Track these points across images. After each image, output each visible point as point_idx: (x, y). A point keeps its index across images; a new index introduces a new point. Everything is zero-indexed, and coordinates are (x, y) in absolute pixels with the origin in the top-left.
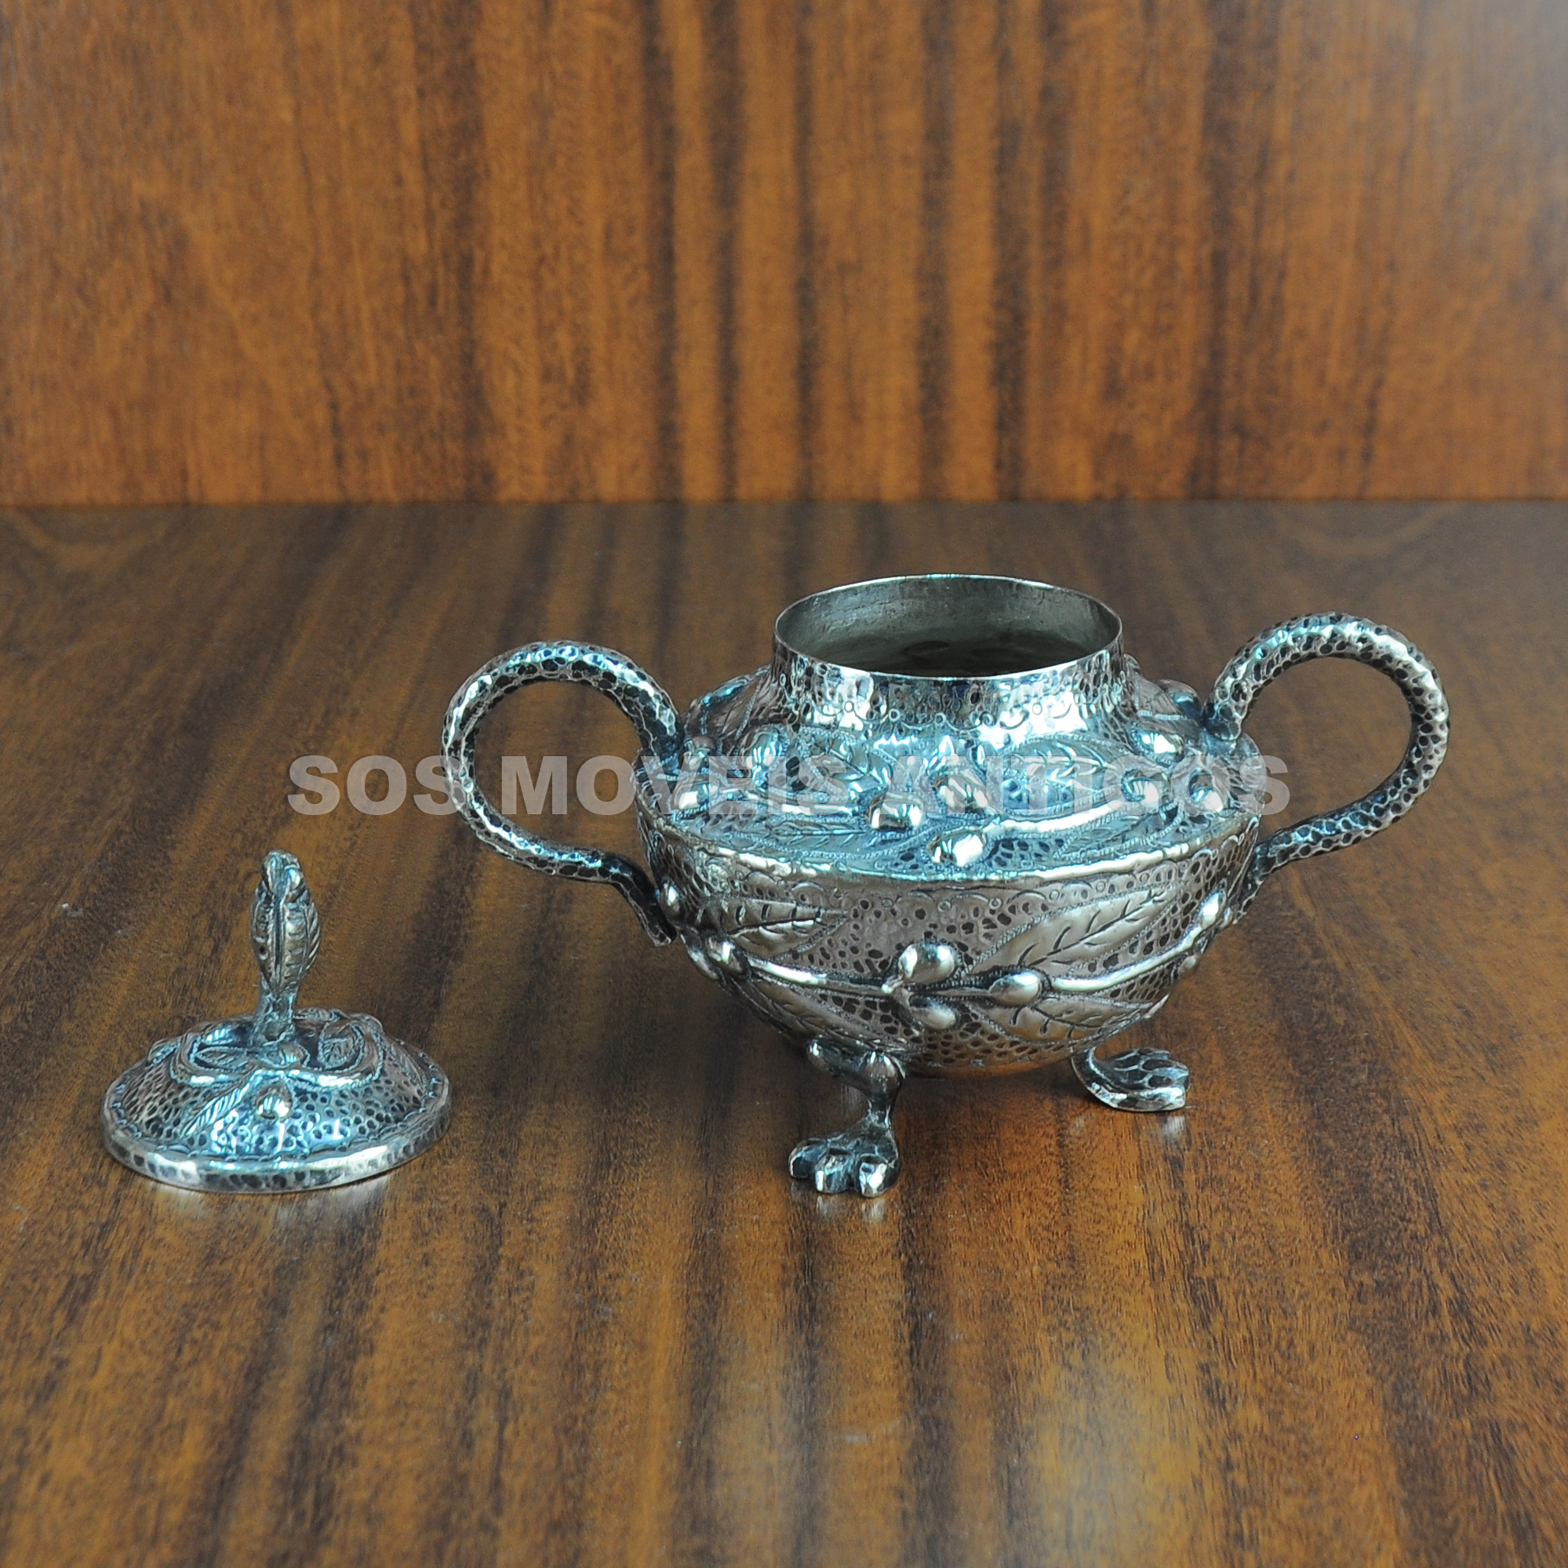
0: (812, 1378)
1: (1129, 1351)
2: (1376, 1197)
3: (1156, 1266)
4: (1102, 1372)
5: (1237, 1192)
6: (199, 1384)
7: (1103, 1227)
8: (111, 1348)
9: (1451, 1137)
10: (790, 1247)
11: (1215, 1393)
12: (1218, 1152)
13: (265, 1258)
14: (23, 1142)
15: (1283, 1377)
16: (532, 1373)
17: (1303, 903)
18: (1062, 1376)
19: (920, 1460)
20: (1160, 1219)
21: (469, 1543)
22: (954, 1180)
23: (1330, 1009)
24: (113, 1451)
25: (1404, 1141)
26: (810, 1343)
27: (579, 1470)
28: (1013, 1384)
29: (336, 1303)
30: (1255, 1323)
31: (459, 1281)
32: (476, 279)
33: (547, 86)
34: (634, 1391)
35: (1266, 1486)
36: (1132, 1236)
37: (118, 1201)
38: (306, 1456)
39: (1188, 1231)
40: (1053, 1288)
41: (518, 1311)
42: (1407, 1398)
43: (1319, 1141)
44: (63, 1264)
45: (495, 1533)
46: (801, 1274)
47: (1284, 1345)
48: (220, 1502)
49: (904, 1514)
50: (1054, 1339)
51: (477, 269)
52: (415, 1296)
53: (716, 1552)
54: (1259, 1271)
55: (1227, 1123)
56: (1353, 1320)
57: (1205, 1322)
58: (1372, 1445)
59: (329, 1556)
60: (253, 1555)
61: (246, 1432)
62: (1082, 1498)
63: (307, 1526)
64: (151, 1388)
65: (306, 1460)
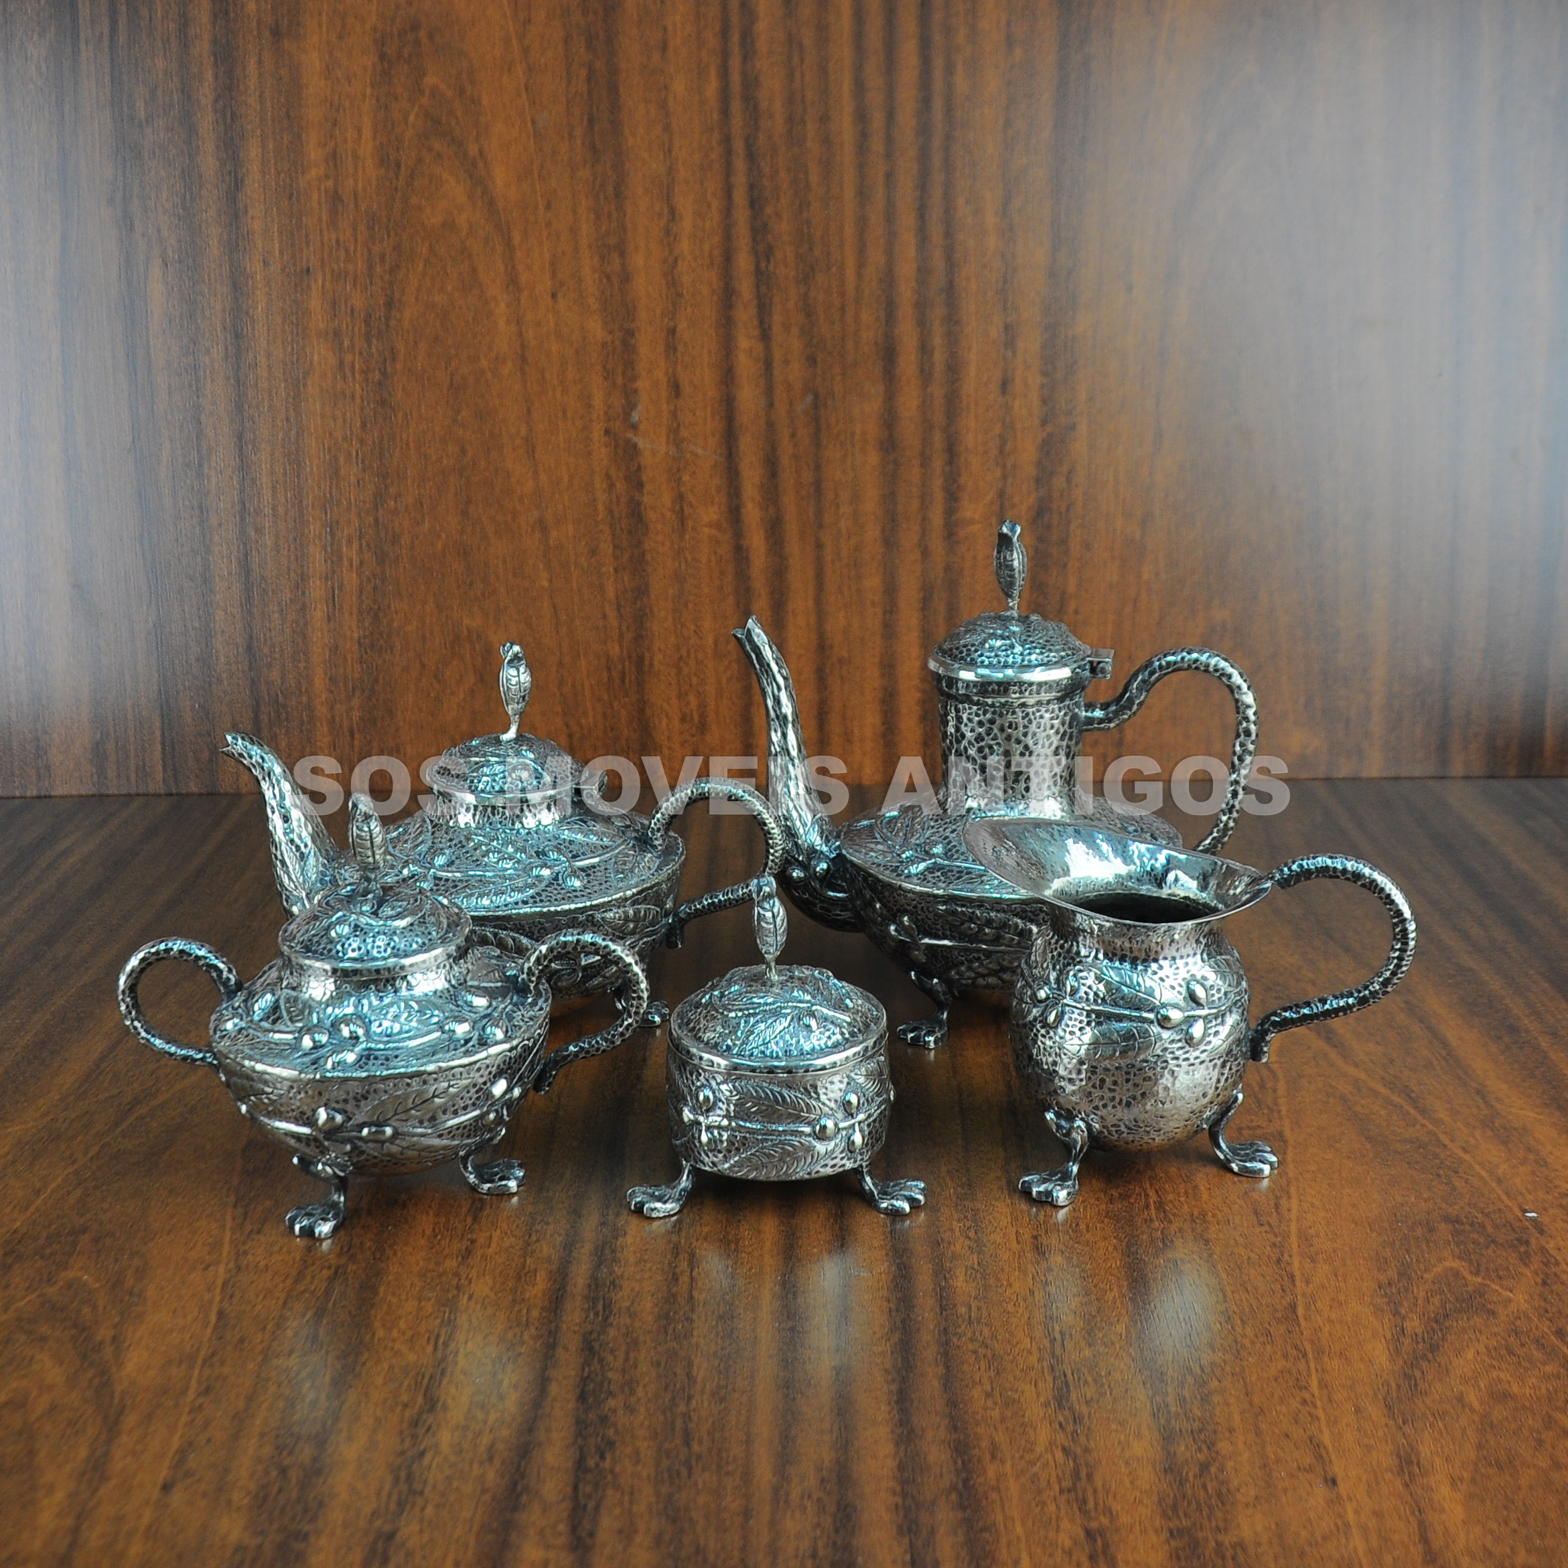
0: (842, 1246)
1: (998, 1230)
4: (985, 1240)
6: (541, 1252)
8: (496, 1234)
16: (705, 1244)
18: (966, 1243)
19: (897, 1284)
21: (679, 1325)
24: (503, 1284)
26: (841, 1229)
28: (941, 1246)
29: (606, 1211)
32: (646, 668)
33: (683, 567)
34: (756, 1253)
38: (597, 1284)
40: (961, 1200)
42: (1133, 1249)
45: (692, 1321)
48: (557, 1308)
49: (890, 1310)
50: (961, 1225)
51: (647, 663)
53: (800, 1328)
56: (1108, 1213)
58: (1116, 1272)
59: (612, 1332)
60: (575, 1332)
61: (566, 1274)
62: (976, 1300)
63: (600, 1319)
64: (518, 1254)
65: (597, 1288)
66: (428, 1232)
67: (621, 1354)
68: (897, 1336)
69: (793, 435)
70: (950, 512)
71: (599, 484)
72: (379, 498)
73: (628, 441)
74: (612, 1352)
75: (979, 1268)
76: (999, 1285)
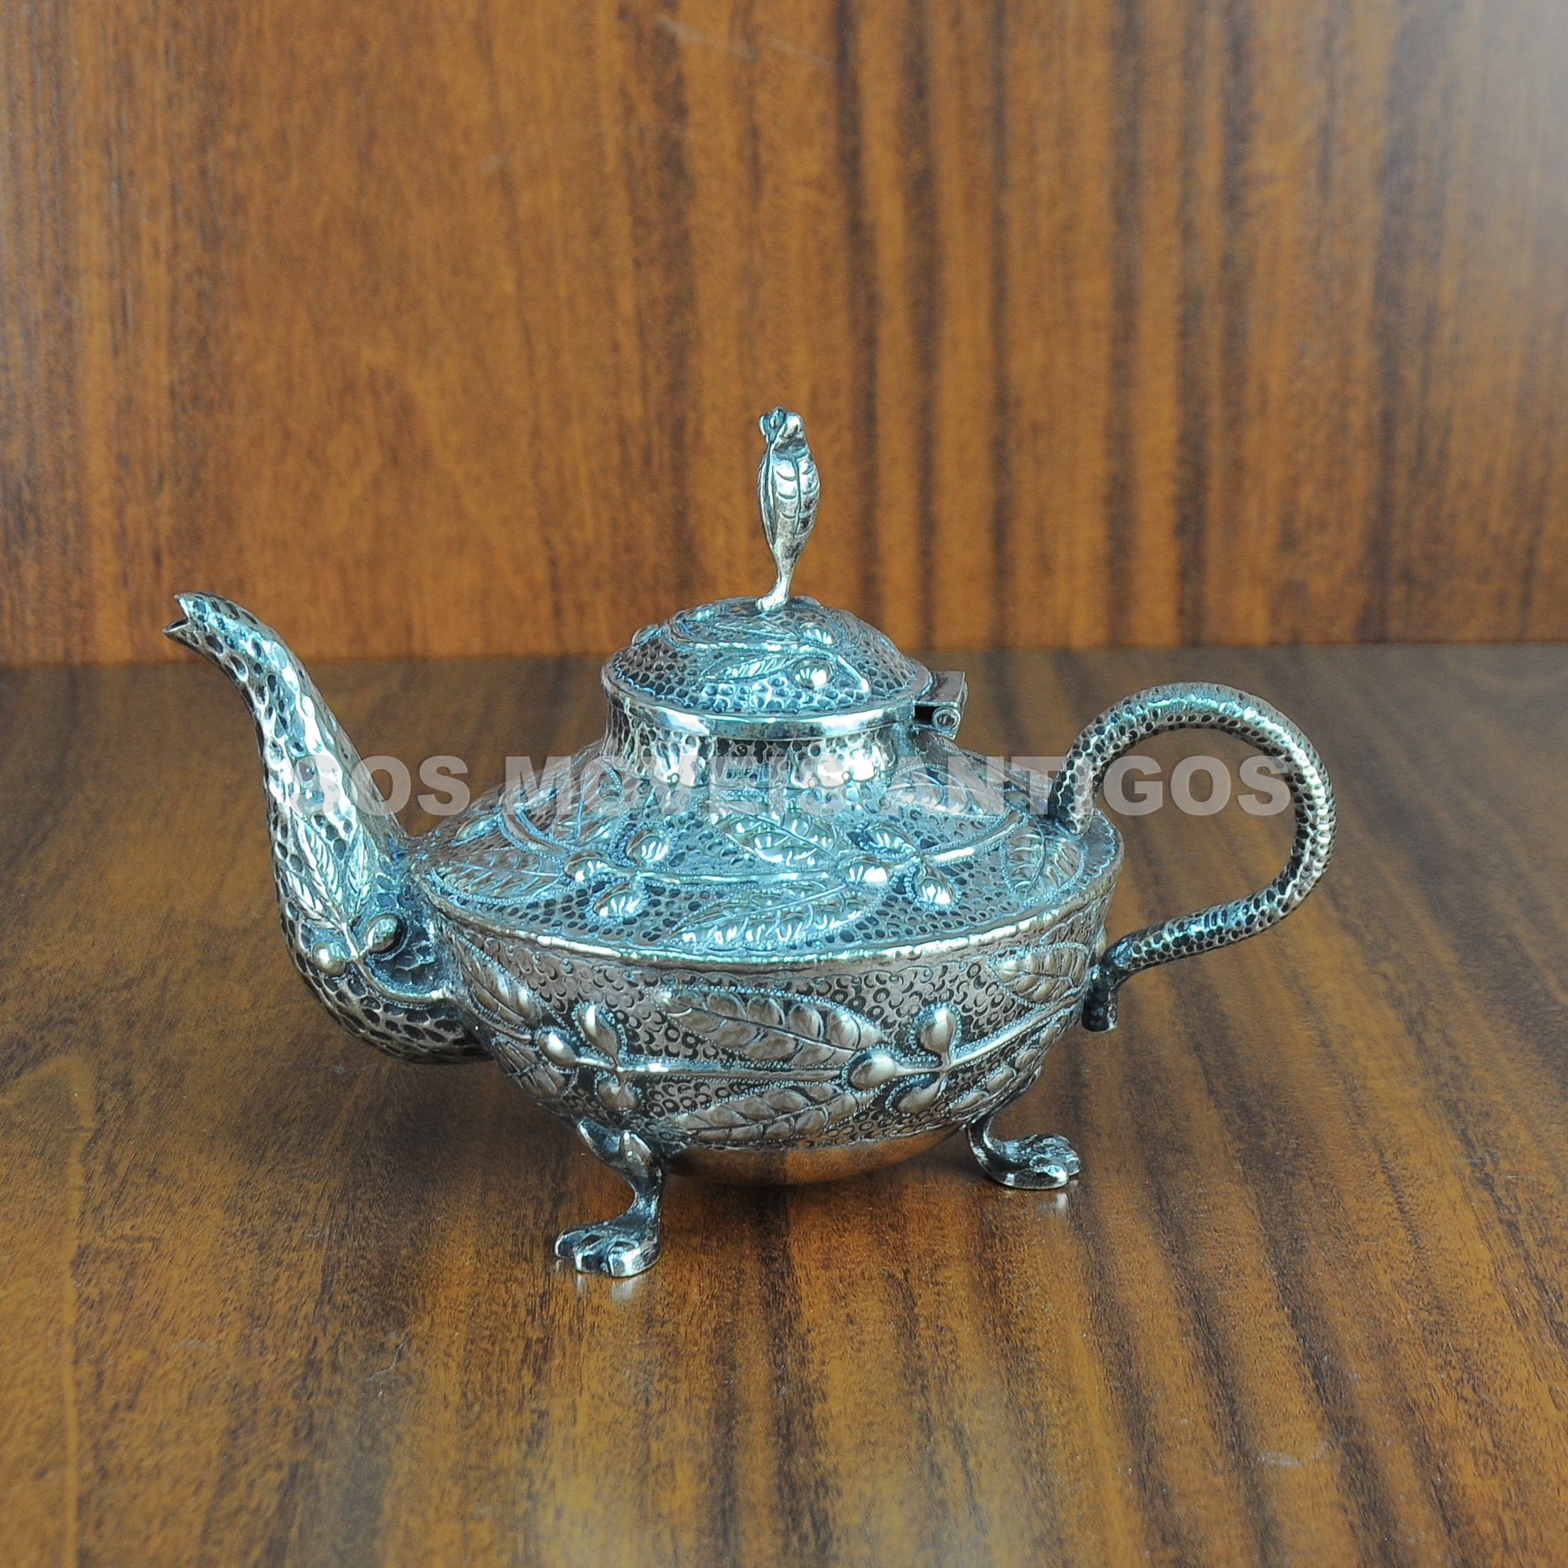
0: (1233, 1413)
1: (1514, 1385)
3: (1519, 1314)
4: (1496, 1403)
6: (674, 1429)
7: (1462, 1282)
8: (584, 1401)
10: (1180, 1302)
12: (1547, 1215)
13: (701, 1321)
14: (442, 1224)
16: (978, 1413)
18: (1461, 1409)
19: (1353, 1480)
20: (1510, 1273)
21: (965, 1557)
22: (1314, 1243)
24: (614, 1488)
26: (1223, 1384)
27: (1045, 1495)
28: (1417, 1414)
31: (886, 1337)
32: (688, 440)
33: (757, 258)
34: (1075, 1428)
36: (1490, 1289)
38: (793, 1488)
39: (1540, 1283)
40: (1431, 1333)
41: (949, 1362)
44: (515, 1328)
45: (986, 1549)
46: (1198, 1326)
48: (727, 1529)
49: (1352, 1526)
50: (1444, 1376)
51: (690, 429)
52: (850, 1351)
53: (1191, 1561)
55: (1549, 1191)
61: (731, 1469)
62: (1507, 1509)
63: (813, 1546)
64: (632, 1434)
65: (794, 1492)
66: (455, 1399)
69: (956, 21)
70: (1234, 160)
71: (609, 108)
72: (208, 128)
73: (659, 32)
75: (1498, 1453)
76: (1544, 1481)
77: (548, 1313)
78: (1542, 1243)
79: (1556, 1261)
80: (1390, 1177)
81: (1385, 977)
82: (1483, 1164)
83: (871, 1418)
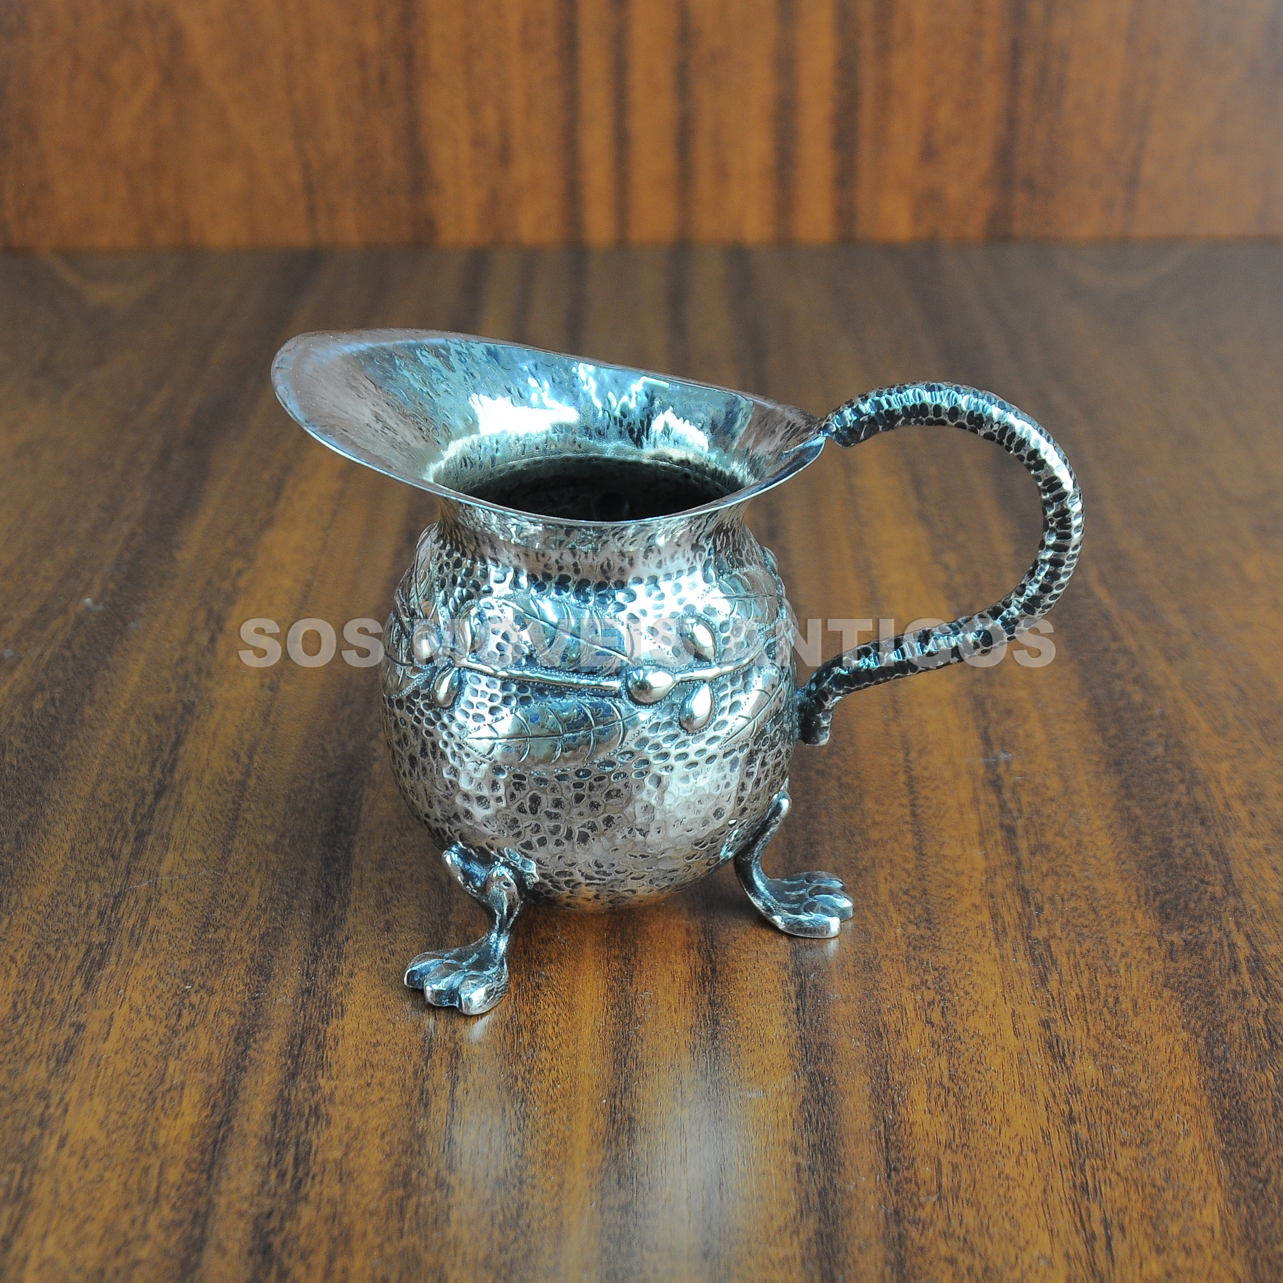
0: (714, 1037)
1: (981, 1008)
2: (1179, 861)
3: (1000, 928)
4: (960, 1029)
5: (1063, 857)
6: (195, 1048)
7: (953, 891)
8: (122, 1013)
9: (1236, 804)
11: (1056, 1050)
12: (1044, 820)
13: (252, 926)
14: (50, 818)
15: (1113, 1033)
17: (1100, 592)
18: (926, 1034)
19: (810, 1116)
20: (1000, 883)
21: (426, 1199)
22: (827, 848)
23: (1130, 688)
24: (122, 1114)
25: (1197, 810)
26: (712, 1003)
27: (519, 1128)
28: (885, 1040)
29: (313, 967)
30: (1085, 983)
32: (418, 63)
34: (564, 1050)
35: (1105, 1140)
36: (977, 900)
37: (129, 873)
38: (287, 1115)
39: (1024, 894)
40: (914, 949)
42: (1218, 1052)
43: (1128, 809)
44: (82, 932)
45: (449, 1190)
46: (702, 938)
47: (1111, 1001)
48: (213, 1163)
49: (798, 1169)
50: (918, 997)
51: (419, 54)
52: (379, 961)
53: (638, 1207)
54: (1085, 931)
55: (1051, 794)
56: (1168, 978)
57: (1044, 980)
58: (1191, 1097)
59: (307, 1213)
60: (241, 1214)
61: (236, 1093)
62: (949, 1151)
63: (288, 1186)
64: (155, 1052)
65: (287, 1121)
67: (319, 1260)
68: (812, 1223)
74: (304, 1256)
75: (951, 1085)
76: (989, 1120)
77: (116, 915)
78: (1033, 854)
79: (1044, 870)
80: (910, 778)
81: (946, 567)
82: (997, 764)
83: (379, 1037)
